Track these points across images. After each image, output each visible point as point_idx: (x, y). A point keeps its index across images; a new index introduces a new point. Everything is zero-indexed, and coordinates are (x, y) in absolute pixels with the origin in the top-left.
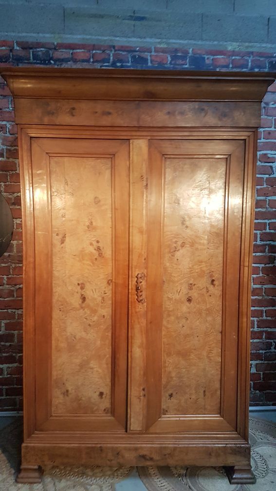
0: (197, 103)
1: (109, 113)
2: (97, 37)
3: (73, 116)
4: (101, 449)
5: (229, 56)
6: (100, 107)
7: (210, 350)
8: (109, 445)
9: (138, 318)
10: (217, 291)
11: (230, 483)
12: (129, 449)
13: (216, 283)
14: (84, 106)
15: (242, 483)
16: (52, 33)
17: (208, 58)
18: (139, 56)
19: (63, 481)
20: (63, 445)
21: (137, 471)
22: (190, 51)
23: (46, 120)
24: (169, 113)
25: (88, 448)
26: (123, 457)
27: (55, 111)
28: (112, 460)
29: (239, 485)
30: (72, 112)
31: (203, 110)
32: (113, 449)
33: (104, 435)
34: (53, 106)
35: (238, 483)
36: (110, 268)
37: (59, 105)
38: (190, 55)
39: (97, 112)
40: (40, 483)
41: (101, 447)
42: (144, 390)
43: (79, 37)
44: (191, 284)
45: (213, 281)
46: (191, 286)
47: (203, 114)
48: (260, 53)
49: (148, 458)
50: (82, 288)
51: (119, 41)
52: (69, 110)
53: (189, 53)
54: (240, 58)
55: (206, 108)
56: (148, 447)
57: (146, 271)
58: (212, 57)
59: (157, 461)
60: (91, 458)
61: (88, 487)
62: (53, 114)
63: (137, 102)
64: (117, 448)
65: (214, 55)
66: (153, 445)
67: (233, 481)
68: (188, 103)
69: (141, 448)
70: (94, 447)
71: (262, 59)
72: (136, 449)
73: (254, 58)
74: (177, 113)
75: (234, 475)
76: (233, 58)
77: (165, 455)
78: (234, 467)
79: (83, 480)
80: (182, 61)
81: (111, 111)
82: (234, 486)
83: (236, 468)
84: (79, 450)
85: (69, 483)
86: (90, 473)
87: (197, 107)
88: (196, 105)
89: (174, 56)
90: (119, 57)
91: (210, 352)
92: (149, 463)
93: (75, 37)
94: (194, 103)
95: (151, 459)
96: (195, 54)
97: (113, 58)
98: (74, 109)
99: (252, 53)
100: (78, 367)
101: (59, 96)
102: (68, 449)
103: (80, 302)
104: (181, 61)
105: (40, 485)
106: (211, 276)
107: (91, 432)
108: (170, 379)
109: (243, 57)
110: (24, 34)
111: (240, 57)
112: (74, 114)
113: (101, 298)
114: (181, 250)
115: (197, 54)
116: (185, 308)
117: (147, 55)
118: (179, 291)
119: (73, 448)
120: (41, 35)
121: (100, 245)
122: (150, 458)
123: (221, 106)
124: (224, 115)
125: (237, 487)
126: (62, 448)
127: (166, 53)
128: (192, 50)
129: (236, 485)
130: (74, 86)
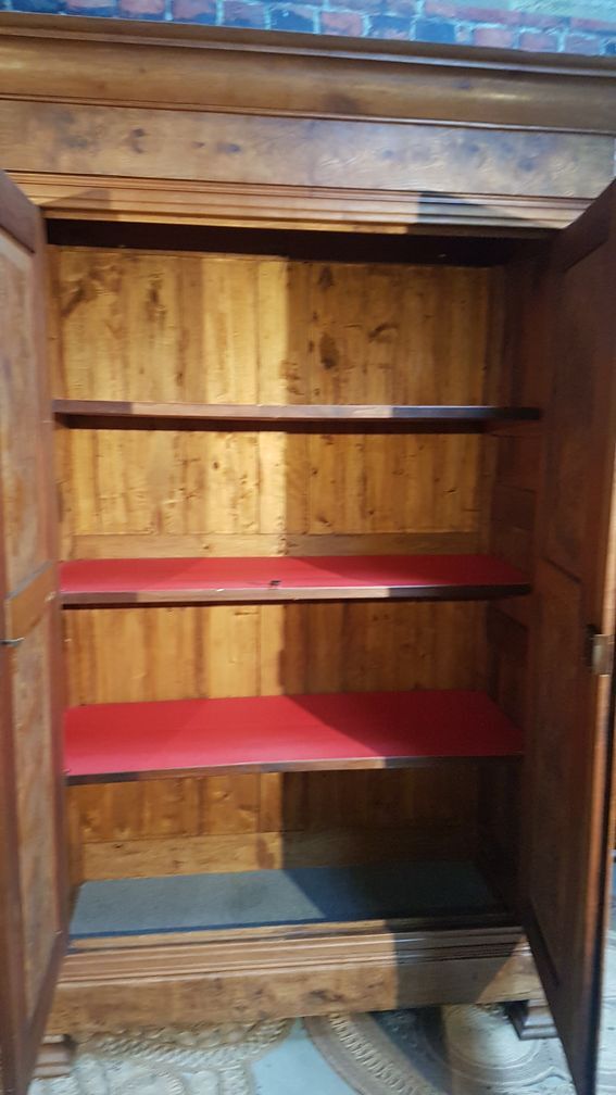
0: (461, 132)
1: (236, 149)
3: (139, 151)
4: (219, 985)
5: (513, 25)
6: (211, 129)
8: (238, 974)
11: (520, 1037)
12: (287, 980)
14: (169, 127)
15: (544, 1038)
17: (462, 29)
18: (292, 14)
19: (125, 1065)
20: (125, 982)
21: (304, 1027)
22: (419, 6)
23: (66, 161)
24: (389, 154)
25: (190, 984)
26: (272, 998)
27: (89, 139)
28: (245, 1008)
29: (541, 1041)
30: (136, 141)
31: (475, 149)
32: (246, 982)
33: (226, 952)
34: (84, 122)
35: (536, 1037)
37: (99, 120)
38: (417, 17)
39: (201, 145)
40: (67, 1075)
41: (218, 979)
47: (475, 160)
48: (587, 22)
49: (330, 995)
52: (126, 136)
53: (414, 13)
54: (539, 31)
55: (482, 145)
56: (332, 971)
58: (471, 27)
59: (354, 1000)
60: (193, 1006)
61: (188, 1075)
62: (83, 145)
63: (309, 121)
64: (257, 978)
65: (477, 21)
66: (344, 967)
67: (525, 1033)
68: (440, 129)
69: (315, 974)
70: (203, 981)
71: (591, 37)
72: (303, 978)
73: (572, 35)
74: (409, 154)
75: (526, 1020)
76: (523, 30)
77: (371, 987)
78: (527, 1001)
79: (175, 1058)
80: (399, 32)
81: (240, 142)
82: (528, 1044)
83: (532, 1004)
84: (165, 990)
85: (140, 1070)
86: (190, 1042)
87: (460, 141)
88: (459, 137)
89: (379, 17)
90: (238, 11)
92: (333, 1007)
94: (452, 130)
95: (339, 998)
96: (430, 17)
97: (226, 13)
98: (139, 133)
99: (566, 21)
101: (102, 98)
102: (137, 989)
104: (394, 31)
105: (69, 1080)
109: (545, 29)
111: (539, 28)
112: (140, 147)
115: (435, 16)
117: (312, 11)
119: (150, 989)
122: (336, 996)
123: (519, 142)
124: (527, 166)
125: (534, 1047)
127: (359, 9)
128: (424, 6)
129: (531, 1042)
130: (143, 71)
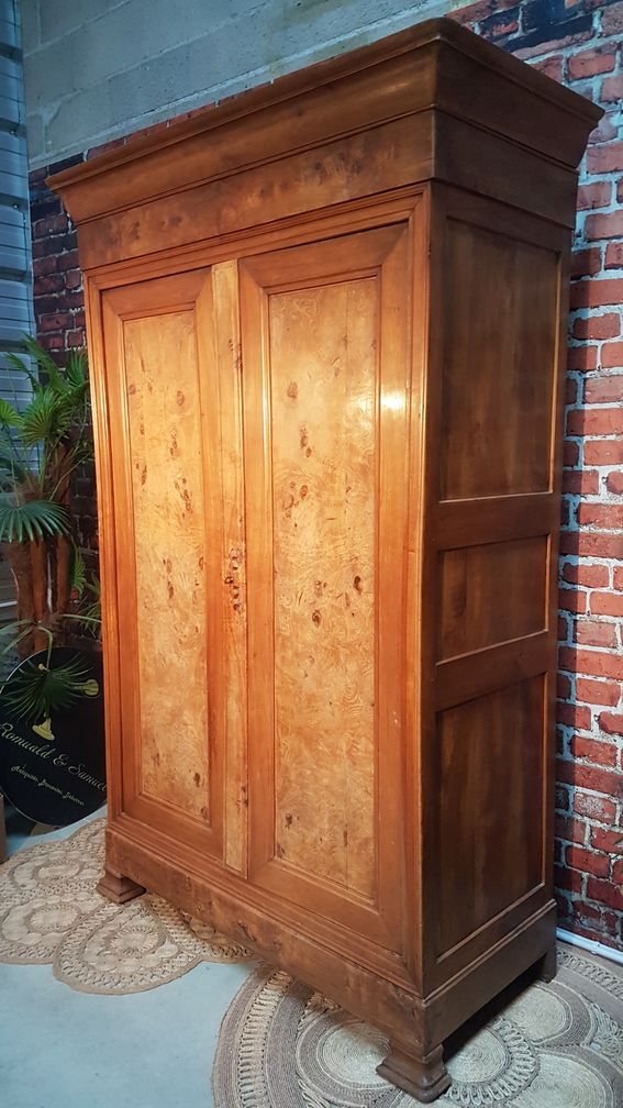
2: (338, 39)
4: (189, 883)
7: (354, 741)
9: (235, 644)
10: (364, 603)
12: (225, 904)
13: (364, 585)
16: (267, 64)
24: (263, 192)
25: (175, 871)
31: (318, 168)
32: (203, 890)
33: (197, 859)
36: (201, 534)
41: (189, 878)
42: (244, 789)
43: (308, 52)
44: (320, 583)
45: (357, 580)
46: (320, 586)
47: (319, 177)
49: (250, 934)
50: (169, 570)
51: (376, 30)
56: (250, 912)
57: (244, 545)
60: (178, 892)
63: (216, 183)
66: (258, 914)
68: (294, 159)
69: (241, 908)
70: (182, 874)
72: (235, 908)
74: (275, 187)
84: (164, 870)
91: (352, 746)
92: (251, 945)
93: (301, 55)
95: (255, 940)
100: (169, 717)
103: (168, 597)
106: (354, 568)
107: (179, 843)
108: (287, 783)
110: (229, 83)
113: (191, 593)
114: (300, 504)
116: (310, 633)
118: (299, 595)
120: (252, 74)
121: (187, 487)
122: (253, 937)
124: (358, 168)
126: (145, 855)
